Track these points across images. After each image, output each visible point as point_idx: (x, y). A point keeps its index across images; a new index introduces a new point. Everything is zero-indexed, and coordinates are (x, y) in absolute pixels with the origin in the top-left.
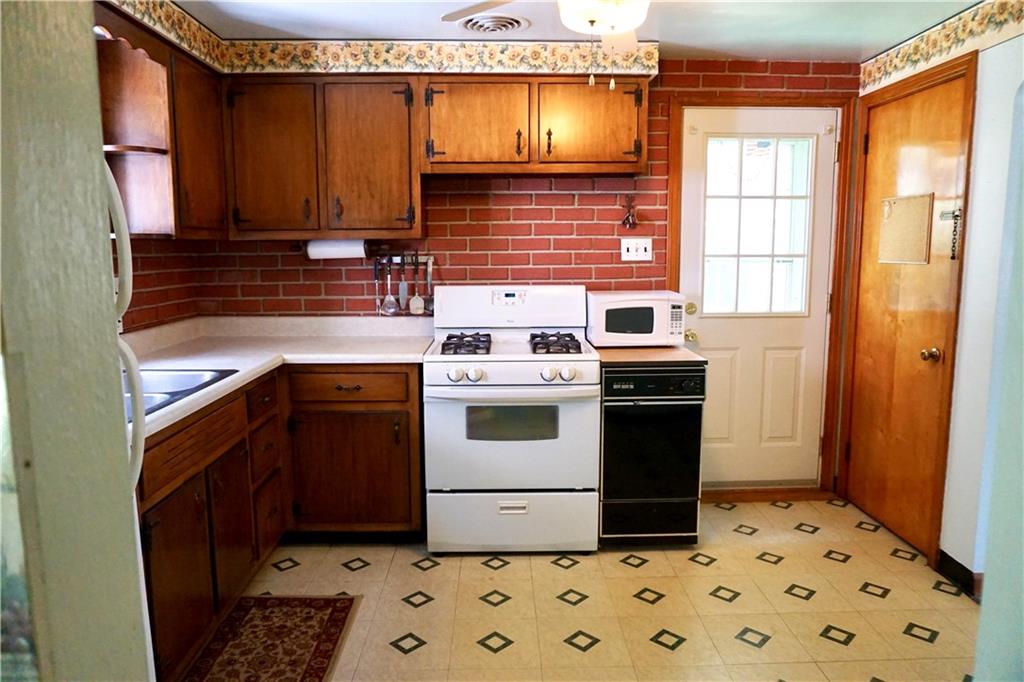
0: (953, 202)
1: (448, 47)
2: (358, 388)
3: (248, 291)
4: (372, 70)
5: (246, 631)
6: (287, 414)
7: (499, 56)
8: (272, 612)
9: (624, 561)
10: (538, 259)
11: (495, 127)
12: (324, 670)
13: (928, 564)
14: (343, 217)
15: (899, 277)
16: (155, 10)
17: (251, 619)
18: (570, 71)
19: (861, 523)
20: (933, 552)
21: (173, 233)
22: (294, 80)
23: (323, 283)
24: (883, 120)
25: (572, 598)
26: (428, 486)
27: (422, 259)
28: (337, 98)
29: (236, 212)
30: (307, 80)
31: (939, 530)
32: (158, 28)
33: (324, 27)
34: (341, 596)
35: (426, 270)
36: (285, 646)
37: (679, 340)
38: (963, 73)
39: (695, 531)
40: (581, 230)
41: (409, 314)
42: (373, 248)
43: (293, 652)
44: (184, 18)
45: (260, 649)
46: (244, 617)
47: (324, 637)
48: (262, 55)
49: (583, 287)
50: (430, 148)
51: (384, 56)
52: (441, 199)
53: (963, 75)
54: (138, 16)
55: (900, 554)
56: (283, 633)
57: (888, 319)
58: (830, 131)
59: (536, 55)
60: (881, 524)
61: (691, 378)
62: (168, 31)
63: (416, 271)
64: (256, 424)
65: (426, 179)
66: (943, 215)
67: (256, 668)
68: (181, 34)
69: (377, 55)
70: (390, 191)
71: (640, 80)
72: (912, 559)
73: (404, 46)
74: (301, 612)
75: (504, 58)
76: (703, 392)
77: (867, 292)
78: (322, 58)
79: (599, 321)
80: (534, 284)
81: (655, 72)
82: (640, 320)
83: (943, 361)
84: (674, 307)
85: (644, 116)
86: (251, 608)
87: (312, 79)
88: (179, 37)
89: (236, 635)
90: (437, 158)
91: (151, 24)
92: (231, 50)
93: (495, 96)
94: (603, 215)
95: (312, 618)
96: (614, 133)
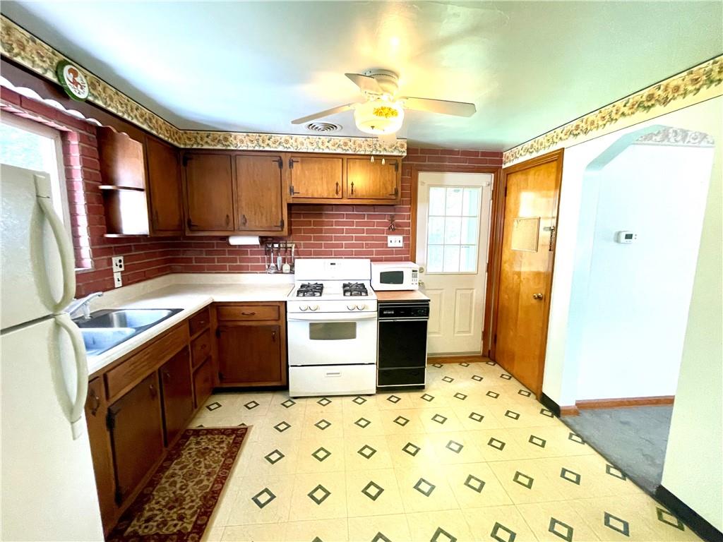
0: (550, 220)
1: (300, 138)
2: (253, 314)
3: (198, 260)
4: (261, 149)
5: (185, 453)
6: (215, 327)
7: (327, 144)
8: (202, 439)
9: (389, 399)
10: (348, 246)
11: (325, 180)
12: (225, 478)
13: (537, 399)
14: (247, 224)
15: (521, 256)
16: (132, 111)
17: (190, 444)
18: (363, 153)
19: (503, 375)
20: (539, 393)
21: (148, 233)
22: (220, 152)
23: (238, 257)
24: (514, 180)
25: (363, 423)
26: (290, 364)
27: (289, 245)
28: (242, 163)
29: (189, 221)
30: (227, 153)
31: (542, 383)
32: (135, 121)
33: (235, 126)
34: (242, 427)
35: (291, 251)
36: (206, 462)
37: (416, 287)
38: (556, 159)
39: (424, 383)
40: (368, 231)
41: (282, 273)
42: (263, 240)
43: (210, 466)
44: (153, 116)
45: (191, 465)
46: (187, 442)
47: (228, 455)
48: (202, 139)
49: (369, 260)
50: (292, 190)
51: (267, 142)
52: (299, 215)
53: (556, 160)
54: (120, 114)
55: (522, 392)
56: (206, 453)
57: (516, 277)
58: (489, 185)
59: (346, 144)
60: (512, 376)
61: (422, 308)
62: (142, 123)
63: (286, 251)
64: (196, 336)
65: (290, 206)
66: (545, 229)
67: (187, 479)
68: (152, 126)
69: (263, 141)
70: (271, 212)
71: (397, 158)
72: (528, 396)
73: (278, 137)
74: (218, 438)
75: (329, 145)
76: (428, 315)
77: (505, 263)
78: (234, 142)
79: (377, 278)
80: (345, 258)
81: (405, 154)
82: (397, 277)
83: (544, 300)
84: (413, 271)
85: (400, 176)
86: (190, 436)
87: (229, 153)
88: (150, 127)
89: (179, 456)
90: (296, 195)
91: (130, 119)
92: (185, 136)
93: (325, 165)
94: (379, 224)
95: (223, 442)
96: (384, 184)
